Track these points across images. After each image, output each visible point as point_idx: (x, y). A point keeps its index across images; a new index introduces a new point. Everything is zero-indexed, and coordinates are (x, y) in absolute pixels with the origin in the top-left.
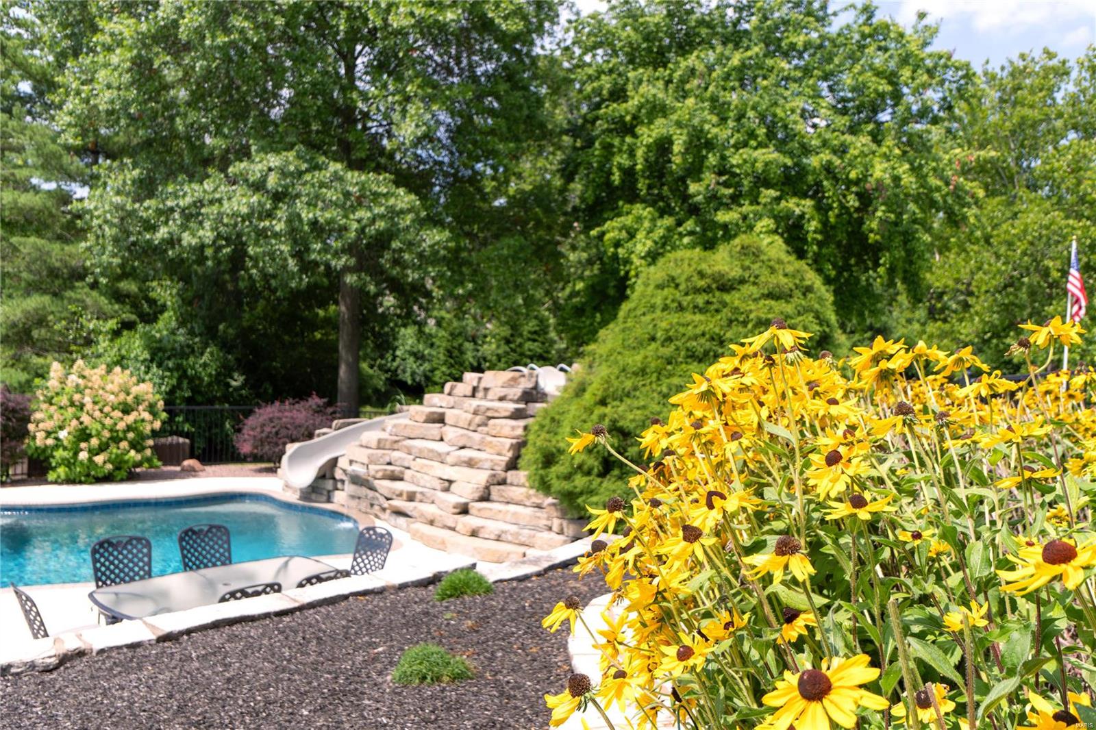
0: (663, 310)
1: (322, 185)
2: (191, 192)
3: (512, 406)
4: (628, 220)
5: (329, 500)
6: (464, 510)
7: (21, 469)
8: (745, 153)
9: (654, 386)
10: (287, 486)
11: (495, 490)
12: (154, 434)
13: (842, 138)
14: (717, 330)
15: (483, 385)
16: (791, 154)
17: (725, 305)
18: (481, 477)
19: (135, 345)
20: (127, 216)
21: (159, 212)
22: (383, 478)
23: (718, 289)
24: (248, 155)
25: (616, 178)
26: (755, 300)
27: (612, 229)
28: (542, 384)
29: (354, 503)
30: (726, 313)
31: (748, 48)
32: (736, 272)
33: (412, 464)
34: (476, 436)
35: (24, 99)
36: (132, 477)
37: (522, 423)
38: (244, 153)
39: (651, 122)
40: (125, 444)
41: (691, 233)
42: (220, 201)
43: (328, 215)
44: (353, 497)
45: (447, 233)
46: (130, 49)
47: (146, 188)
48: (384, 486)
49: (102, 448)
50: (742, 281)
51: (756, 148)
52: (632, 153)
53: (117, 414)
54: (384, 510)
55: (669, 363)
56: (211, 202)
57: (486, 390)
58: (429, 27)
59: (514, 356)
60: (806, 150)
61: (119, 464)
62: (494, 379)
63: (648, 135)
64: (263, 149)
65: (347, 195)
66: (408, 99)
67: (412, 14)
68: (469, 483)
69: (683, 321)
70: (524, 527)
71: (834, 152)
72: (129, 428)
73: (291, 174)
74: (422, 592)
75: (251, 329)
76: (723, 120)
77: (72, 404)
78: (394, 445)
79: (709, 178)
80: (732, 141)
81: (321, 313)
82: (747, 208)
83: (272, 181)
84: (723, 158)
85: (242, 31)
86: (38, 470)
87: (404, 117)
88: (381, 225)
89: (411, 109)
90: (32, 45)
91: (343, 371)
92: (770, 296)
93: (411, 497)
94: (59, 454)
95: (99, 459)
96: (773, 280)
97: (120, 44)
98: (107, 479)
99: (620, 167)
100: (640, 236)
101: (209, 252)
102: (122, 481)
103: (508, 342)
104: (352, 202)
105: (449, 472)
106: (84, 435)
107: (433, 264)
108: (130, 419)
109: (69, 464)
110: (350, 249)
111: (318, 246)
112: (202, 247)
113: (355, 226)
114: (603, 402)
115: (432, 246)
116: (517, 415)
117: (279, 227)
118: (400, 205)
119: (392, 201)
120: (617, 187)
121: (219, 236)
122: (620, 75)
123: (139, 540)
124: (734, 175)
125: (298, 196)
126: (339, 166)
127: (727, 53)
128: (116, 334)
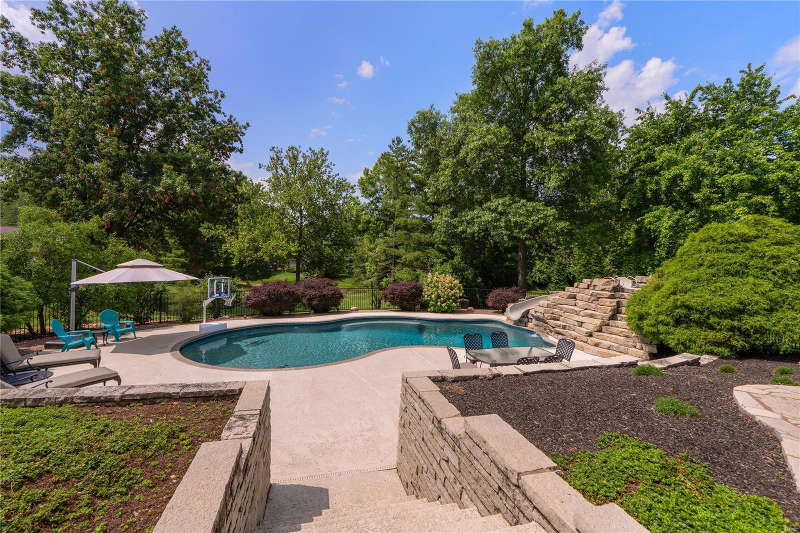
0: (706, 252)
1: (518, 208)
2: (470, 215)
3: (609, 293)
4: (657, 213)
5: (526, 326)
6: (591, 335)
7: (418, 307)
8: (727, 177)
9: (706, 287)
10: (508, 319)
11: (604, 328)
12: (460, 297)
13: (792, 163)
14: (744, 261)
15: (593, 284)
16: (756, 175)
17: (748, 248)
18: (598, 322)
19: (448, 267)
20: (448, 224)
21: (459, 222)
22: (551, 319)
23: (742, 241)
24: (490, 200)
25: (649, 195)
26: (768, 246)
27: (648, 218)
28: (621, 284)
29: (536, 328)
30: (748, 253)
31: (724, 128)
32: (753, 232)
33: (563, 315)
34: (593, 305)
35: (413, 189)
36: (453, 312)
37: (615, 300)
38: (488, 199)
39: (669, 169)
40: (451, 301)
41: (693, 217)
42: (480, 217)
43: (521, 219)
44: (536, 325)
45: (568, 223)
46: (451, 168)
47: (454, 215)
48: (552, 322)
49: (444, 302)
50: (757, 237)
51: (733, 174)
52: (657, 183)
53: (449, 290)
54: (551, 331)
55: (715, 276)
56: (477, 218)
57: (595, 286)
58: (561, 144)
59: (588, 272)
60: (765, 172)
61: (449, 307)
62: (599, 282)
63: (668, 174)
64: (495, 197)
65: (527, 211)
66: (551, 172)
67: (554, 140)
68: (591, 324)
69: (721, 257)
70: (621, 345)
71: (786, 170)
72: (453, 295)
73: (507, 205)
74: (617, 370)
75: (484, 262)
76: (711, 163)
77: (435, 286)
78: (554, 306)
79: (705, 191)
80: (717, 172)
81: (509, 256)
82: (730, 203)
83: (500, 209)
84: (713, 180)
85: (489, 157)
86: (424, 307)
87: (549, 180)
88: (542, 221)
89: (553, 176)
90: (415, 172)
91: (520, 278)
92: (777, 243)
93: (564, 327)
94: (432, 302)
95: (443, 305)
96: (779, 236)
97: (447, 167)
98: (445, 312)
99: (651, 190)
100: (665, 219)
101: (476, 235)
102: (450, 313)
103: (585, 266)
104: (529, 214)
105: (581, 319)
106: (439, 297)
107: (562, 235)
108: (453, 292)
109: (434, 306)
110: (529, 232)
111: (517, 231)
112: (473, 233)
113: (531, 222)
114: (674, 293)
115: (561, 229)
116: (612, 297)
117: (502, 225)
118: (549, 213)
119: (545, 212)
120: (649, 199)
121: (480, 229)
122: (650, 150)
123: (478, 335)
124: (720, 187)
125: (509, 213)
126: (524, 201)
127: (712, 131)
128: (442, 263)
